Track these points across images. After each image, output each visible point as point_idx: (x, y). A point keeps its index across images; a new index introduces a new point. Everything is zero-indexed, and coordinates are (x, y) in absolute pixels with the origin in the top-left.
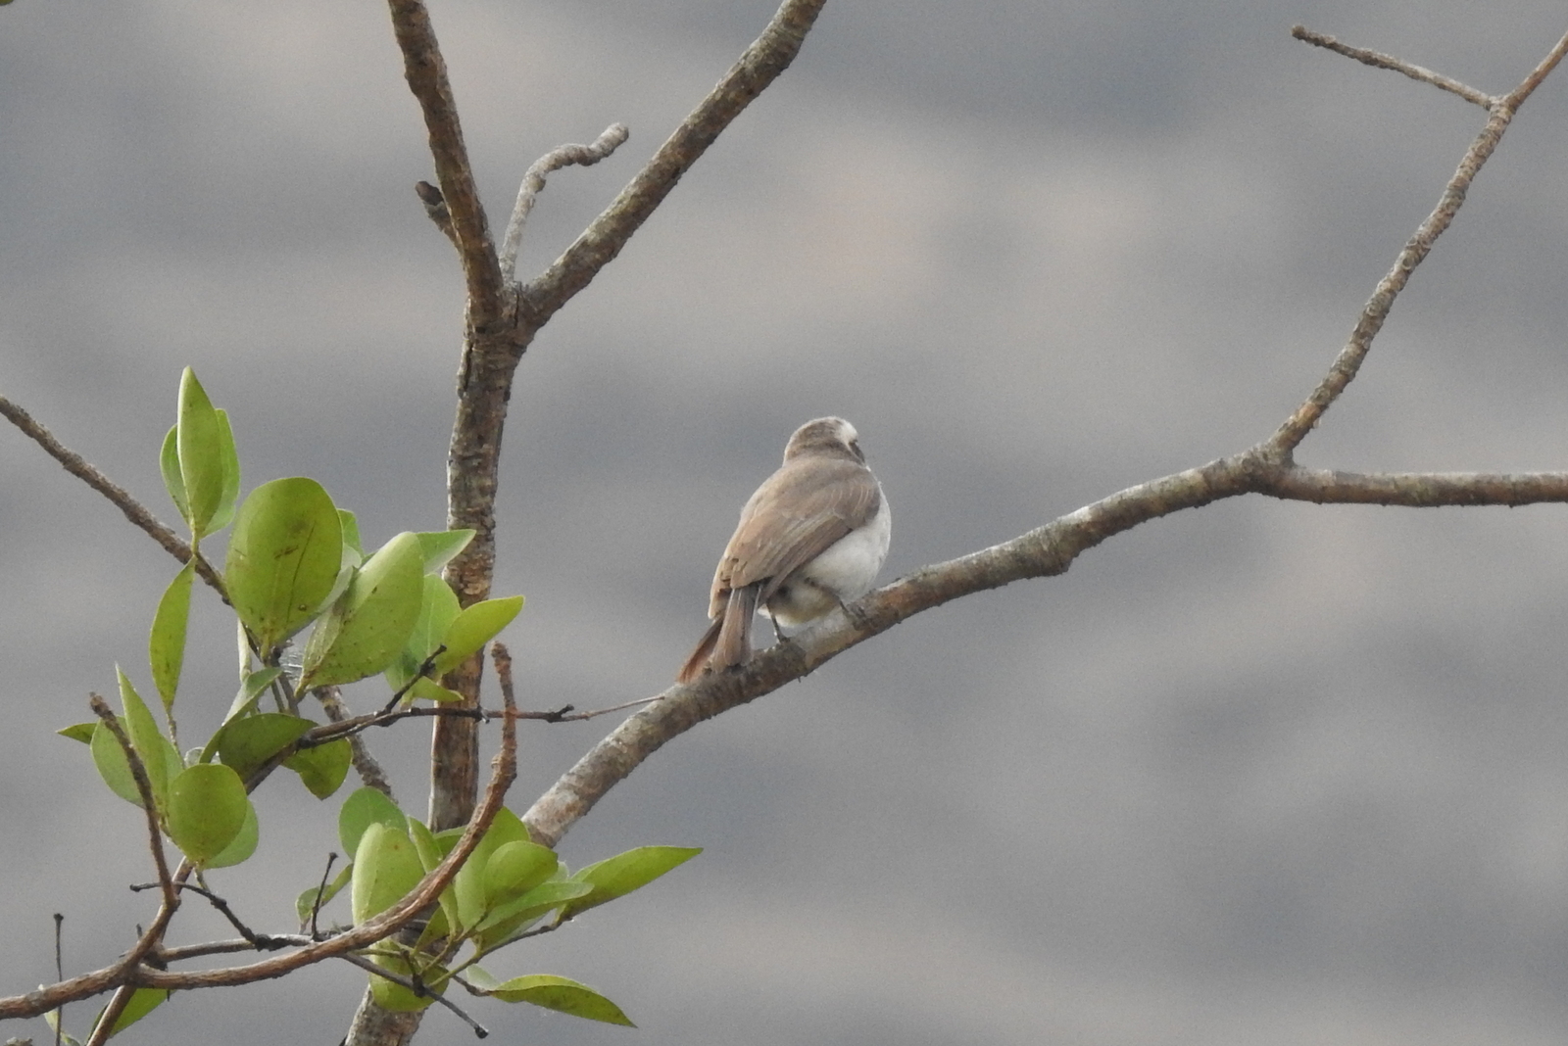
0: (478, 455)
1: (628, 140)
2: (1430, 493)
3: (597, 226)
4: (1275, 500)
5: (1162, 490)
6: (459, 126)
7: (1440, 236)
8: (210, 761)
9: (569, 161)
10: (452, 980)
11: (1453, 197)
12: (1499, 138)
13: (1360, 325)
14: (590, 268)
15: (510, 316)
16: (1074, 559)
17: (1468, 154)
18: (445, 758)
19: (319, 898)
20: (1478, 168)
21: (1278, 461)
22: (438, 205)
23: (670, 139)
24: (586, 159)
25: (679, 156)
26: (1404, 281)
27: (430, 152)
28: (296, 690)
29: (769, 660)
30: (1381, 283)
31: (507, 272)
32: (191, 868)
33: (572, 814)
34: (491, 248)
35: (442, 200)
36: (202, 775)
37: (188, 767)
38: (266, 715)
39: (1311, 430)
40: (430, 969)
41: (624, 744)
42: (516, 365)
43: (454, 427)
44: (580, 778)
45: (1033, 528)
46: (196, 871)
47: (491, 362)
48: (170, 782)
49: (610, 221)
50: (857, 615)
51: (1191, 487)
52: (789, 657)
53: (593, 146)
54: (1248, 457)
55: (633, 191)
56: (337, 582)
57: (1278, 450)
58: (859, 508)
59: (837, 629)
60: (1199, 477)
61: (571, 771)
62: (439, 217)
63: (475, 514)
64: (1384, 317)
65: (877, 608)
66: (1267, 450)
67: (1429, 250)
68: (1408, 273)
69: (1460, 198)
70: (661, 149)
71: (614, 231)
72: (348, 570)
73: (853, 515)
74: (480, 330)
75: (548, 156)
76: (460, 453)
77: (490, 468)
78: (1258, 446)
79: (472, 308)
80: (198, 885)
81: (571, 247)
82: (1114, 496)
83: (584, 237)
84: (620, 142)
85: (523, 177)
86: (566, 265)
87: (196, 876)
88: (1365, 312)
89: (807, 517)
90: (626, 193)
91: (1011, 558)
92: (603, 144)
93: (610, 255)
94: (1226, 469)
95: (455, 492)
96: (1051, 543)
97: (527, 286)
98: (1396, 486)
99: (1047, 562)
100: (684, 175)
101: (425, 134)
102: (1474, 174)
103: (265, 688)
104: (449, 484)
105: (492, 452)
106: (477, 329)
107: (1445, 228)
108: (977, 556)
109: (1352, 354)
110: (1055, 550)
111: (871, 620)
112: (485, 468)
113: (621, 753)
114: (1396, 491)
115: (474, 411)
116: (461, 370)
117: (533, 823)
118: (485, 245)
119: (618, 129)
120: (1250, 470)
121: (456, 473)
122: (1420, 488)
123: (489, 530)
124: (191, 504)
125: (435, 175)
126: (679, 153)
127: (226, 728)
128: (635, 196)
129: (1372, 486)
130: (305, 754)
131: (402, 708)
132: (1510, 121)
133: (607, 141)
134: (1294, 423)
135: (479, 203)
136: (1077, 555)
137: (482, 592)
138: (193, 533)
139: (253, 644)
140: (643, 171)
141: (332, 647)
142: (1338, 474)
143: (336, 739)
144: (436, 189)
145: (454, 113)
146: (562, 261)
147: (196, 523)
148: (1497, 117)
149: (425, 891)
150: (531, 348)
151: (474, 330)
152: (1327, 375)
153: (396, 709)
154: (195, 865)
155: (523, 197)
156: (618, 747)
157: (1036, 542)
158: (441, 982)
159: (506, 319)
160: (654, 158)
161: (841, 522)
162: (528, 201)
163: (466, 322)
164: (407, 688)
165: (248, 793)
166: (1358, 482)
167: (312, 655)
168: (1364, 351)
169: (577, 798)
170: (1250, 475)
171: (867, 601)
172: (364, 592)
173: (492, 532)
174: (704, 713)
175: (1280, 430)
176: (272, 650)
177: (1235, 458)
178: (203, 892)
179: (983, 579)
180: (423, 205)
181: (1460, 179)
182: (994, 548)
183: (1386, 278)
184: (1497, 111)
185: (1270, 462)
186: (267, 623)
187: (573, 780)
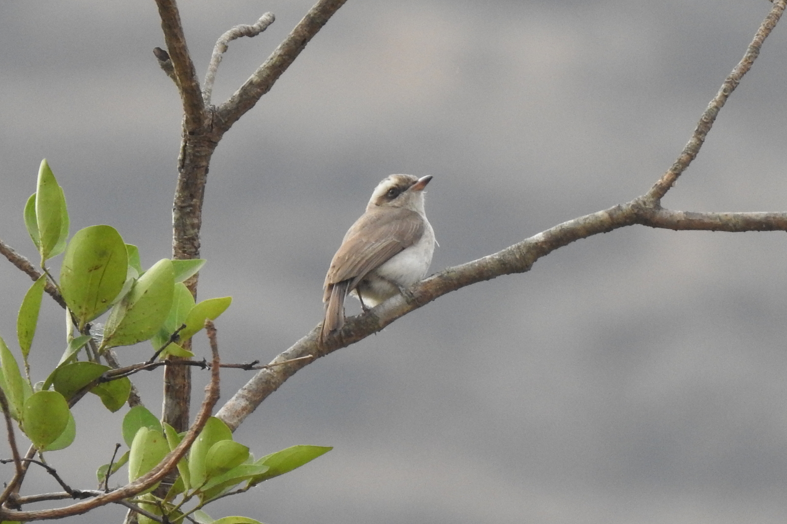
0: (190, 206)
1: (274, 22)
2: (740, 223)
3: (258, 73)
4: (650, 228)
5: (585, 223)
6: (178, 15)
7: (745, 75)
8: (48, 389)
9: (241, 35)
10: (185, 519)
11: (752, 52)
12: (779, 18)
13: (699, 127)
14: (254, 97)
15: (209, 125)
16: (535, 263)
17: (760, 28)
18: (172, 381)
19: (110, 470)
20: (767, 35)
21: (652, 206)
22: (167, 61)
23: (300, 22)
24: (251, 33)
25: (305, 32)
26: (724, 101)
27: (162, 31)
28: (99, 349)
29: (358, 322)
30: (711, 102)
31: (206, 100)
32: (36, 450)
33: (245, 413)
34: (198, 86)
35: (169, 58)
36: (44, 398)
37: (36, 392)
38: (81, 363)
39: (671, 188)
40: (173, 512)
41: (274, 372)
42: (212, 153)
43: (176, 189)
44: (249, 391)
45: (511, 245)
46: (39, 452)
47: (198, 152)
48: (25, 402)
49: (266, 70)
50: (409, 296)
51: (601, 221)
52: (369, 320)
53: (255, 26)
54: (634, 204)
55: (279, 53)
56: (124, 287)
57: (652, 199)
58: (409, 236)
59: (398, 304)
60: (606, 216)
61: (244, 387)
62: (167, 68)
63: (189, 239)
64: (713, 122)
65: (420, 292)
66: (646, 199)
67: (738, 83)
68: (726, 97)
69: (756, 53)
70: (295, 29)
71: (268, 76)
72: (131, 281)
73: (405, 239)
74: (191, 133)
75: (229, 32)
76: (179, 204)
77: (197, 213)
78: (640, 197)
79: (186, 120)
80: (40, 460)
81: (243, 85)
82: (557, 226)
83: (252, 78)
84: (270, 23)
85: (215, 44)
86: (241, 95)
87: (39, 455)
88: (702, 119)
89: (377, 241)
90: (275, 53)
91: (498, 262)
92: (261, 24)
93: (266, 90)
94: (622, 210)
95: (177, 227)
96: (521, 254)
97: (218, 107)
98: (720, 219)
99: (519, 265)
100: (308, 43)
101: (159, 20)
102: (764, 39)
103: (82, 347)
104: (173, 222)
105: (198, 203)
106: (189, 133)
107: (748, 71)
108: (478, 261)
109: (694, 144)
110: (523, 257)
111: (417, 299)
112: (194, 213)
113: (273, 377)
114: (720, 223)
115: (187, 180)
116: (180, 157)
117: (222, 418)
118: (194, 84)
119: (269, 15)
120: (636, 211)
121: (178, 216)
122: (734, 221)
123: (196, 248)
124: (42, 239)
125: (165, 44)
126: (306, 30)
127: (57, 370)
128: (280, 55)
129: (706, 220)
130: (102, 386)
131: (160, 360)
132: (785, 8)
133: (263, 22)
134: (661, 184)
135: (190, 60)
136: (536, 261)
137: (193, 285)
138: (42, 257)
139: (75, 322)
140: (285, 40)
141: (121, 324)
142: (686, 213)
143: (120, 377)
144: (165, 52)
145: (176, 8)
146: (238, 93)
147: (44, 250)
148: (778, 6)
149: (167, 464)
150: (220, 143)
151: (188, 133)
152: (680, 156)
153: (157, 361)
154: (38, 449)
155: (215, 56)
156: (271, 374)
157: (511, 253)
158: (179, 520)
159: (206, 127)
160: (291, 33)
161: (398, 243)
162: (218, 58)
163: (183, 128)
164: (163, 348)
165: (70, 408)
166: (698, 218)
167: (109, 328)
168: (701, 142)
169: (248, 403)
170: (636, 214)
171: (415, 288)
172: (140, 292)
173: (199, 249)
174: (320, 354)
175: (653, 188)
176: (86, 325)
177: (627, 205)
178: (43, 464)
179: (482, 275)
180: (158, 61)
181: (756, 43)
182: (488, 257)
183: (713, 100)
184: (778, 3)
185: (647, 207)
186: (83, 310)
187: (245, 393)
